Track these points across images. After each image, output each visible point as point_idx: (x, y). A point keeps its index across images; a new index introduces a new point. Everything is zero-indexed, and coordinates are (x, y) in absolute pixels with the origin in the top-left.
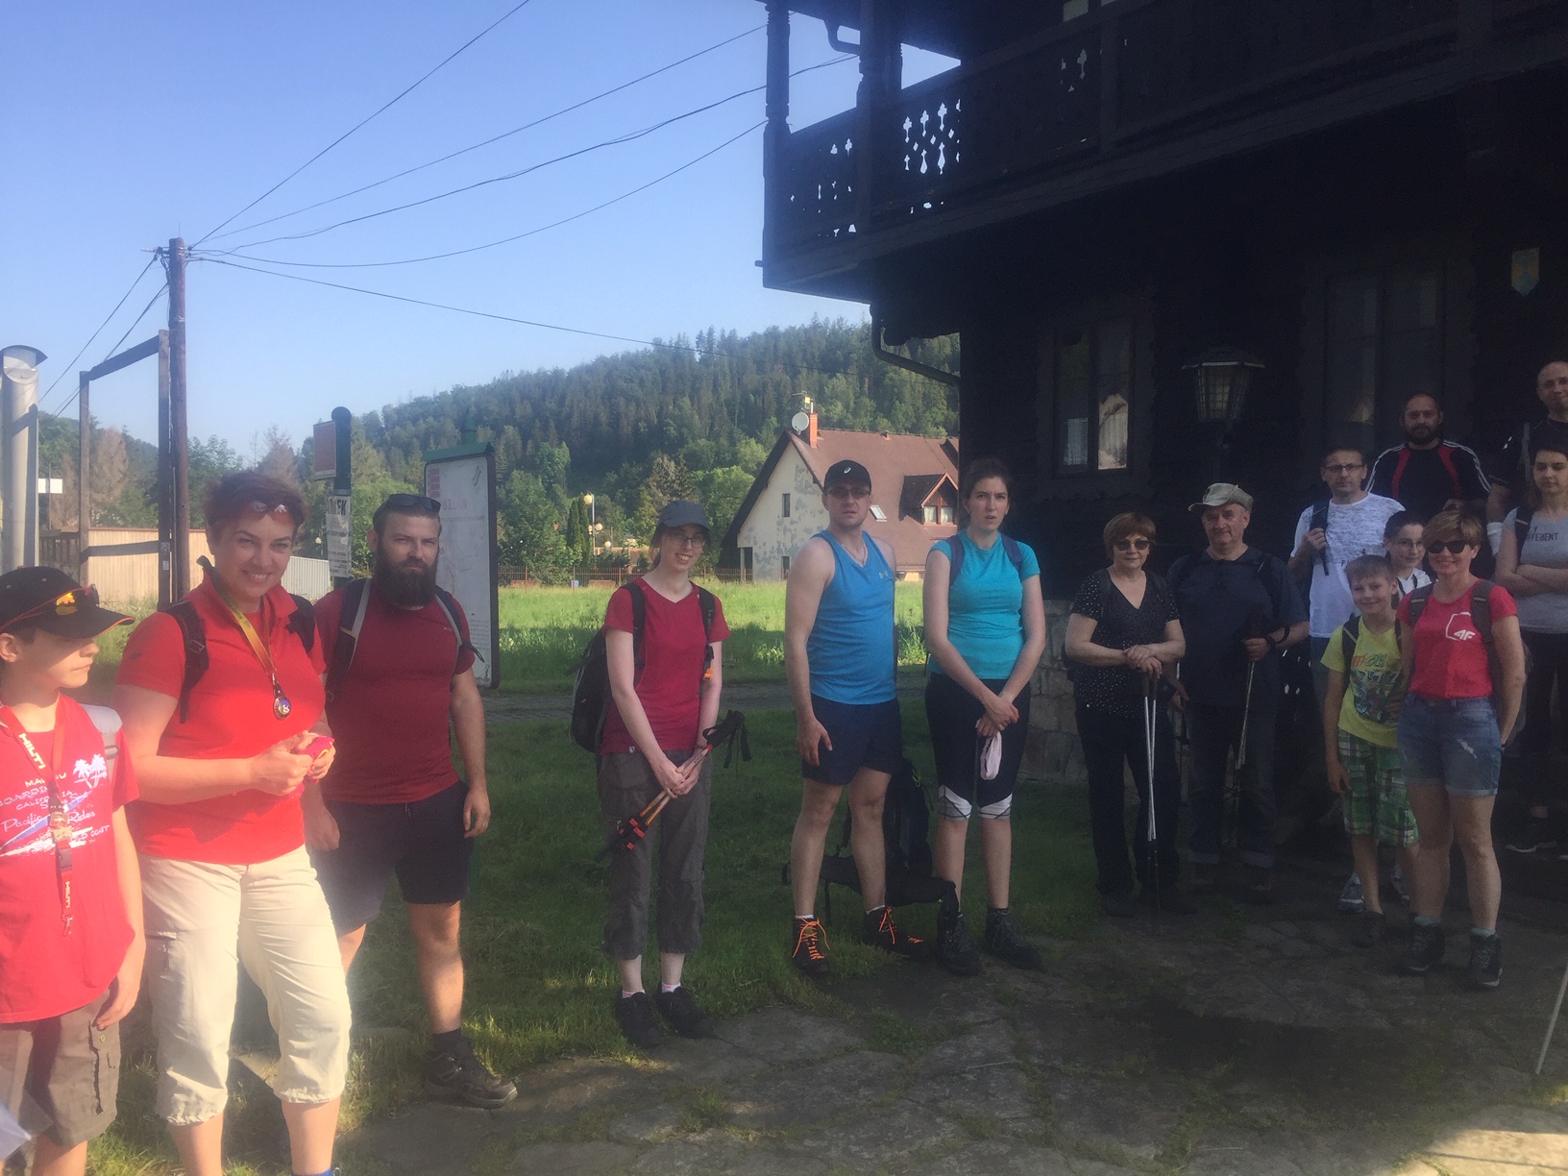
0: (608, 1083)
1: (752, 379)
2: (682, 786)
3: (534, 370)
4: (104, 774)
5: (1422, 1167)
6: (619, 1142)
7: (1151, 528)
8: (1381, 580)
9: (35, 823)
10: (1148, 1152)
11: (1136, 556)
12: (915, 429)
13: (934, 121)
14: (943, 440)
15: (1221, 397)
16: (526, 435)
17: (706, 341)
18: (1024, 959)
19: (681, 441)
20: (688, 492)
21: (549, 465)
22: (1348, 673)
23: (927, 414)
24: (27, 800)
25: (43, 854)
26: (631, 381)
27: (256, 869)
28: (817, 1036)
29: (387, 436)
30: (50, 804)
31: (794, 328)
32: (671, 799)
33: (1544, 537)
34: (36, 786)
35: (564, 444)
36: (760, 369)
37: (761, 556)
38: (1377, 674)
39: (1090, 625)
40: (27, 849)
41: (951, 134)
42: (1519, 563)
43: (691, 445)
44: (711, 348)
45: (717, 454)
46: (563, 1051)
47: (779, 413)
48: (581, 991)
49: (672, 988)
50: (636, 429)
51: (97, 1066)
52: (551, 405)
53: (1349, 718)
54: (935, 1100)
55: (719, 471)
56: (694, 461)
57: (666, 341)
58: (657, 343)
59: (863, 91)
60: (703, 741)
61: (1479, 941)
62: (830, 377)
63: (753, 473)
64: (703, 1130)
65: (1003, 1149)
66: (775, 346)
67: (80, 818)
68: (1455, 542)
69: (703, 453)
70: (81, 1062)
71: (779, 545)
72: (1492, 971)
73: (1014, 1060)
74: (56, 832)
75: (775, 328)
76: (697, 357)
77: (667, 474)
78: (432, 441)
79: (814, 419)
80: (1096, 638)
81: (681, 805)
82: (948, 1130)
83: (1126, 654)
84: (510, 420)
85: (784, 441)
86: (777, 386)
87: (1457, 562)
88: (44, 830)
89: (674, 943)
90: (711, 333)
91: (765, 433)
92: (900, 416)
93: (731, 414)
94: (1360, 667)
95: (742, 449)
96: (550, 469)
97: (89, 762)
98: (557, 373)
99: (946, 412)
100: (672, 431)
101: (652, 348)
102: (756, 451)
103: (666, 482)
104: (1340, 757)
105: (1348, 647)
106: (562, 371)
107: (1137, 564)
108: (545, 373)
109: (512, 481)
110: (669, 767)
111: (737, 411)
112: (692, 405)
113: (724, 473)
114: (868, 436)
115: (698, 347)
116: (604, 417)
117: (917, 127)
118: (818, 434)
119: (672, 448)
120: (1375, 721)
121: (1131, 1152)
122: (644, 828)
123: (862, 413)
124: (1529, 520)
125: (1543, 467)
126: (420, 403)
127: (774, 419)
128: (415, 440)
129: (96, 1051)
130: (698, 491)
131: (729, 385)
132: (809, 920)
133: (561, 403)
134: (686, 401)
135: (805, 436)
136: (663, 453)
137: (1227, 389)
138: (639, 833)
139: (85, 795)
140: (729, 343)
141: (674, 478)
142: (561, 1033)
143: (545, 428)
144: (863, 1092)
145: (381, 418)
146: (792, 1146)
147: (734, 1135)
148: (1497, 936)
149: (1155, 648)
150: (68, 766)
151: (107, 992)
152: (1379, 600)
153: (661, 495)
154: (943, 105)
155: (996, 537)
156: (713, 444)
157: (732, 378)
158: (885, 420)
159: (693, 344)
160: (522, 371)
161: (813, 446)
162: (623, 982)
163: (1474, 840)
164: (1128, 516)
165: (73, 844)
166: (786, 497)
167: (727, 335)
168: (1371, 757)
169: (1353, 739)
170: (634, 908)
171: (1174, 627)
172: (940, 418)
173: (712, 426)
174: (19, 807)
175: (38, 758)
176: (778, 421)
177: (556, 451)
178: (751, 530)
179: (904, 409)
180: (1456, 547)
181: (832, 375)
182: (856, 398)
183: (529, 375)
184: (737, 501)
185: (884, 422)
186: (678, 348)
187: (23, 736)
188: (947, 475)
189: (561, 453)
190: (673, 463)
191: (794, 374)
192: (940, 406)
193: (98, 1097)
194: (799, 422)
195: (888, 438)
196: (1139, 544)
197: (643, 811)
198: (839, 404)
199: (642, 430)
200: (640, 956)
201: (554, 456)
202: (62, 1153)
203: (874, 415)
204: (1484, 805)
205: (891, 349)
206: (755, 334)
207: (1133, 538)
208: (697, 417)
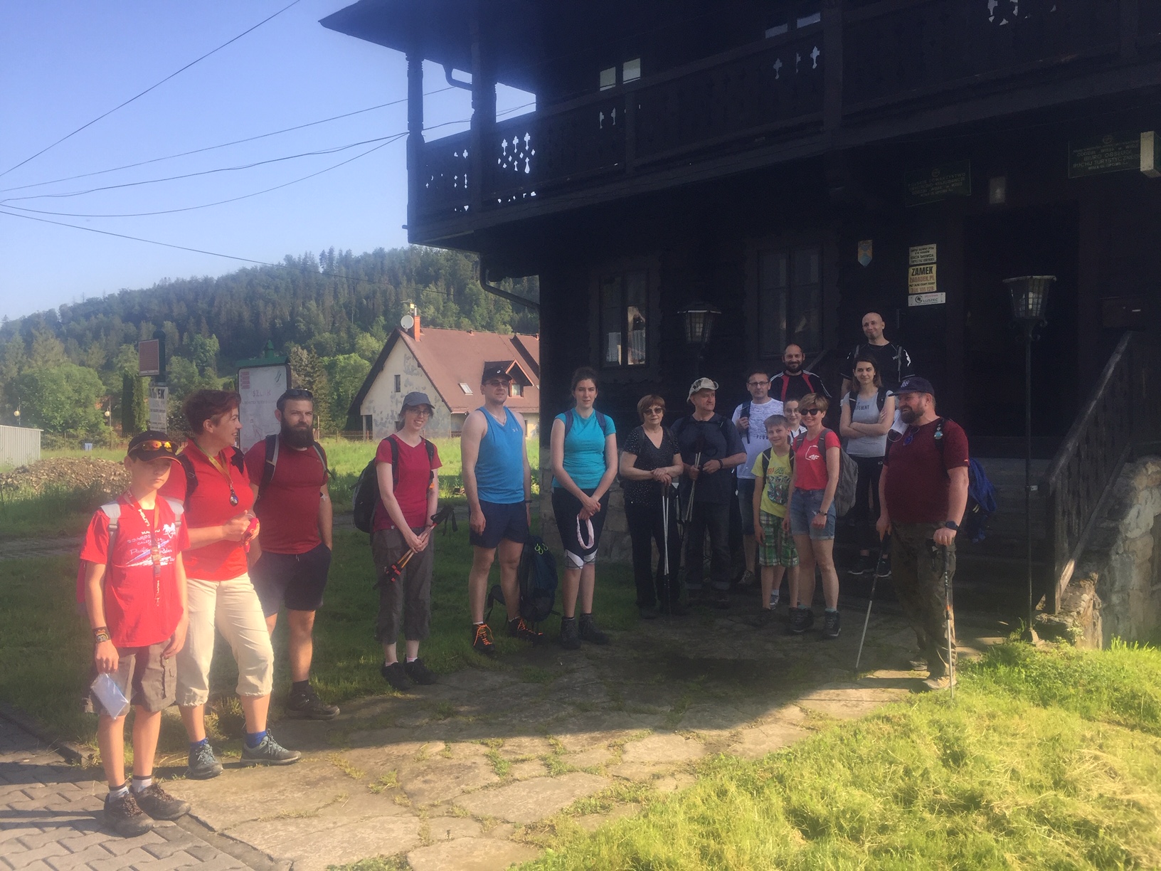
0: (388, 705)
1: (364, 288)
2: (420, 546)
3: (188, 278)
4: (175, 533)
5: (792, 706)
6: (402, 727)
7: (663, 402)
8: (782, 427)
9: (146, 552)
10: (667, 709)
11: (656, 417)
12: (490, 327)
13: (522, 143)
14: (512, 335)
15: (699, 329)
16: (182, 328)
17: (327, 257)
18: (600, 640)
19: (310, 334)
20: (318, 374)
21: (203, 353)
22: (765, 478)
23: (498, 316)
24: (142, 540)
25: (147, 567)
26: (268, 287)
27: (224, 583)
28: (493, 679)
29: (64, 329)
30: (152, 543)
31: (396, 249)
32: (415, 553)
33: (862, 408)
34: (146, 534)
35: (214, 336)
36: (371, 281)
37: (379, 421)
38: (780, 478)
39: (634, 457)
40: (141, 563)
41: (533, 153)
42: (852, 422)
43: (317, 337)
44: (332, 263)
45: (338, 344)
46: (357, 693)
47: (385, 314)
48: (358, 666)
49: (413, 660)
50: (273, 325)
51: (164, 675)
52: (202, 305)
53: (766, 504)
54: (561, 699)
55: (341, 357)
56: (321, 350)
57: (295, 257)
58: (288, 258)
59: (475, 120)
60: (430, 521)
61: (829, 615)
62: (425, 287)
63: (369, 360)
64: (445, 719)
65: (598, 713)
66: (382, 263)
67: (166, 552)
68: (814, 410)
69: (327, 344)
70: (157, 671)
71: (393, 414)
72: (835, 629)
73: (599, 681)
74: (154, 557)
75: (381, 250)
76: (321, 270)
77: (301, 359)
78: (102, 334)
79: (418, 320)
80: (636, 465)
81: (419, 556)
82: (570, 709)
83: (652, 473)
84: (169, 317)
85: (394, 336)
86: (384, 293)
87: (814, 419)
88: (149, 556)
89: (417, 635)
90: (331, 251)
91: (375, 328)
92: (478, 317)
93: (349, 314)
94: (771, 475)
95: (360, 341)
96: (202, 355)
97: (170, 526)
98: (207, 281)
99: (511, 314)
100: (302, 327)
101: (284, 263)
102: (372, 343)
103: (300, 366)
104: (761, 524)
105: (765, 463)
106: (211, 279)
107: (658, 421)
108: (196, 280)
109: (171, 364)
110: (414, 536)
111: (354, 312)
112: (317, 307)
113: (345, 359)
114: (455, 332)
115: (321, 262)
116: (246, 315)
117: (510, 147)
118: (421, 331)
119: (303, 339)
120: (779, 504)
121: (660, 709)
122: (400, 570)
123: (449, 313)
124: (856, 398)
125: (861, 370)
126: (91, 302)
127: (382, 318)
128: (88, 332)
129: (164, 667)
130: (325, 372)
131: (346, 292)
132: (482, 625)
133: (211, 304)
134: (312, 304)
135: (411, 332)
136: (296, 343)
137: (702, 325)
138: (398, 572)
139: (168, 541)
140: (346, 260)
141: (306, 363)
142: (355, 685)
143: (198, 323)
144: (524, 698)
145: (58, 313)
146: (493, 721)
147: (462, 719)
148: (837, 612)
149: (668, 469)
150: (161, 526)
151: (169, 640)
152: (781, 438)
153: (297, 376)
154: (527, 134)
155: (591, 412)
156: (335, 336)
157: (349, 286)
158: (467, 320)
159: (317, 260)
160: (178, 279)
161: (417, 340)
162: (387, 658)
163: (823, 563)
164: (650, 396)
165: (162, 564)
166: (397, 377)
167: (344, 254)
168: (777, 522)
169: (768, 515)
170: (394, 615)
171: (678, 457)
172: (507, 318)
173: (334, 323)
174: (139, 544)
175: (147, 521)
176: (385, 320)
177: (208, 341)
178: (371, 402)
179: (480, 311)
180: (814, 412)
181: (426, 286)
182: (444, 303)
183: (183, 281)
184: (356, 380)
185: (465, 321)
186: (305, 263)
187: (140, 510)
188: (516, 361)
189: (212, 343)
190: (305, 351)
191: (397, 284)
192: (508, 310)
193: (164, 689)
194: (406, 322)
195: (472, 334)
196: (657, 410)
197: (398, 561)
198: (432, 307)
199: (278, 325)
200: (395, 643)
201: (205, 345)
202: (150, 716)
203: (458, 315)
204: (828, 545)
205: (492, 284)
206: (366, 254)
207: (653, 408)
208: (321, 316)
